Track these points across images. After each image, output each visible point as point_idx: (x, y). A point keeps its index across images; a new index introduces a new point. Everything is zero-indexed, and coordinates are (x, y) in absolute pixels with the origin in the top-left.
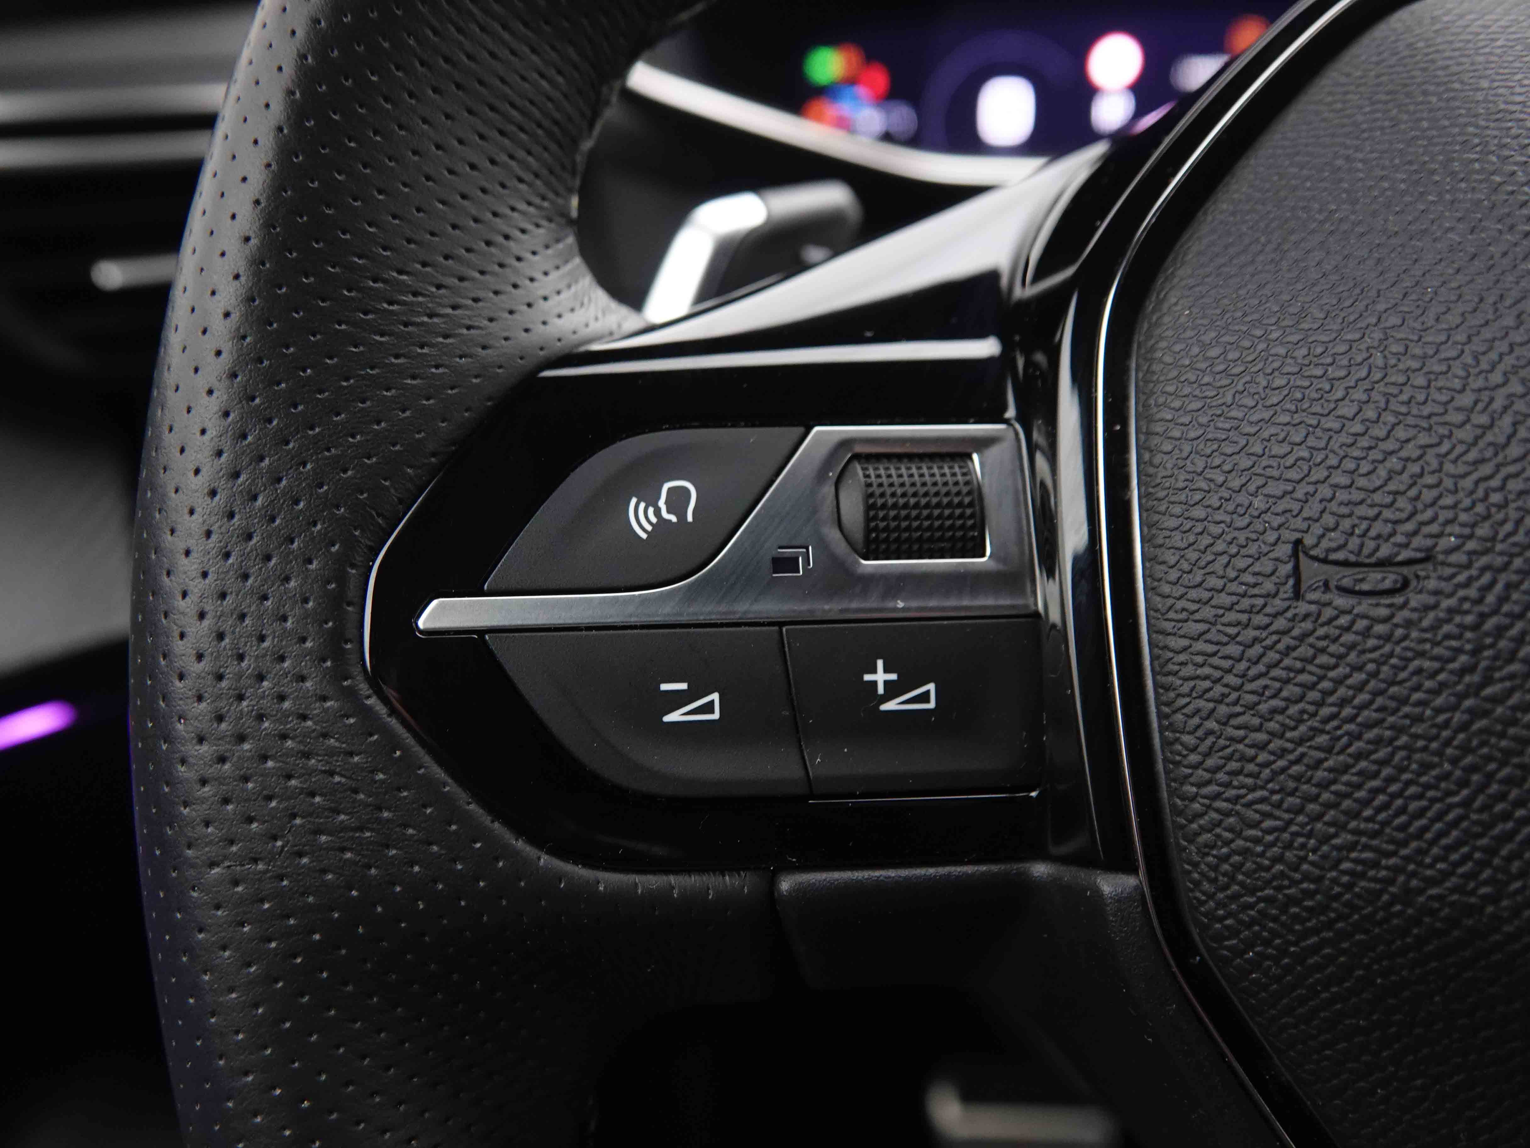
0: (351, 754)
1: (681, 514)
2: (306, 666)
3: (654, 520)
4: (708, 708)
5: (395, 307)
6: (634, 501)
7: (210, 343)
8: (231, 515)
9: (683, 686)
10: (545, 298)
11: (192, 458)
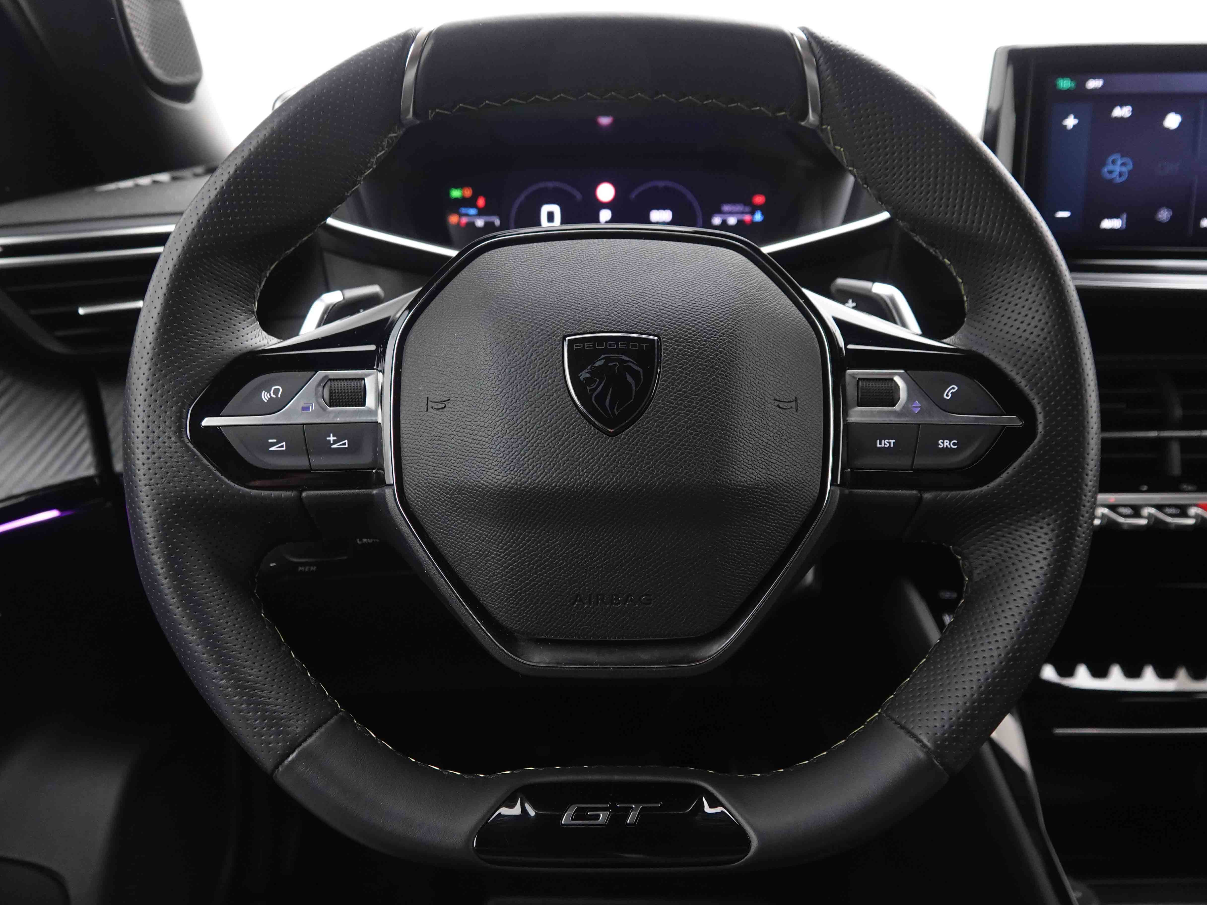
0: (183, 457)
1: (277, 395)
2: (172, 435)
3: (269, 397)
4: (282, 446)
5: (197, 340)
6: (264, 392)
7: (146, 351)
8: (151, 396)
9: (275, 441)
10: (243, 336)
11: (141, 381)
